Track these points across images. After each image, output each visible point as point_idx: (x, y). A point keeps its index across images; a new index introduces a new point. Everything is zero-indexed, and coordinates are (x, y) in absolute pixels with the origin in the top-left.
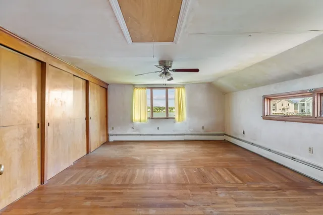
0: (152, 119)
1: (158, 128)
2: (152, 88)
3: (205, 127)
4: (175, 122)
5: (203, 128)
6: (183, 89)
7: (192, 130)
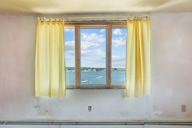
0: (78, 88)
1: (90, 108)
2: (78, 24)
3: (187, 108)
4: (124, 96)
5: (184, 108)
6: (145, 25)
7: (160, 113)
